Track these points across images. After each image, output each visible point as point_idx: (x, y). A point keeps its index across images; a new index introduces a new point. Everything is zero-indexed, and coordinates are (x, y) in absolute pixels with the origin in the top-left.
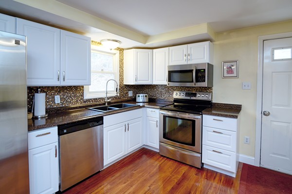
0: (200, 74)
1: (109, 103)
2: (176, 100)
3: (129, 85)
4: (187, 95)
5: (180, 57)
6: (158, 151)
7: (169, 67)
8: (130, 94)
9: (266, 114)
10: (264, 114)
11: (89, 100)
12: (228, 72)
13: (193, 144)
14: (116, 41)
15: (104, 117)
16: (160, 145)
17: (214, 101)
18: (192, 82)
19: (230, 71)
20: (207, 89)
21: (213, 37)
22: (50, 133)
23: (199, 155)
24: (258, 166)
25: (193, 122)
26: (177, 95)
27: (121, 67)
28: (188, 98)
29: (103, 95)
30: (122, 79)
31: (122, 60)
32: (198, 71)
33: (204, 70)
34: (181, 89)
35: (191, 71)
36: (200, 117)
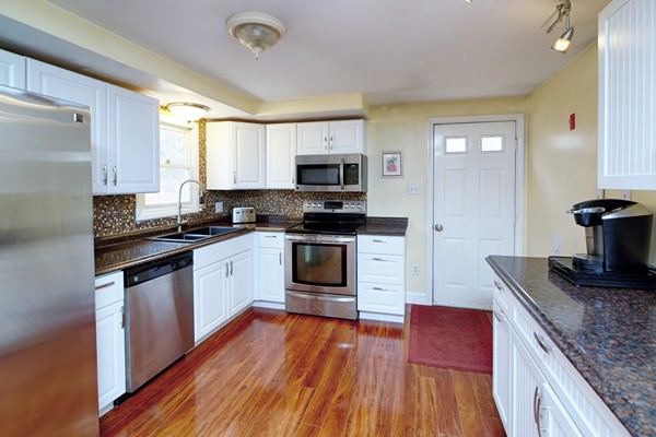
0: (351, 172)
1: (184, 227)
2: (307, 216)
3: (215, 191)
4: (328, 205)
5: (317, 142)
6: (283, 307)
7: (298, 158)
8: (219, 208)
9: (438, 229)
10: (437, 229)
11: (144, 223)
12: (389, 169)
13: (344, 284)
14: (201, 107)
15: (194, 251)
16: (287, 295)
17: (370, 214)
18: (339, 184)
19: (392, 167)
20: (359, 196)
21: (367, 114)
22: (113, 283)
23: (353, 299)
24: (430, 304)
25: (344, 247)
26: (310, 207)
27: (202, 156)
28: (330, 211)
29: (173, 212)
30: (203, 179)
31: (204, 141)
32: (347, 166)
33: (357, 165)
34: (316, 196)
35: (337, 166)
36: (352, 239)
